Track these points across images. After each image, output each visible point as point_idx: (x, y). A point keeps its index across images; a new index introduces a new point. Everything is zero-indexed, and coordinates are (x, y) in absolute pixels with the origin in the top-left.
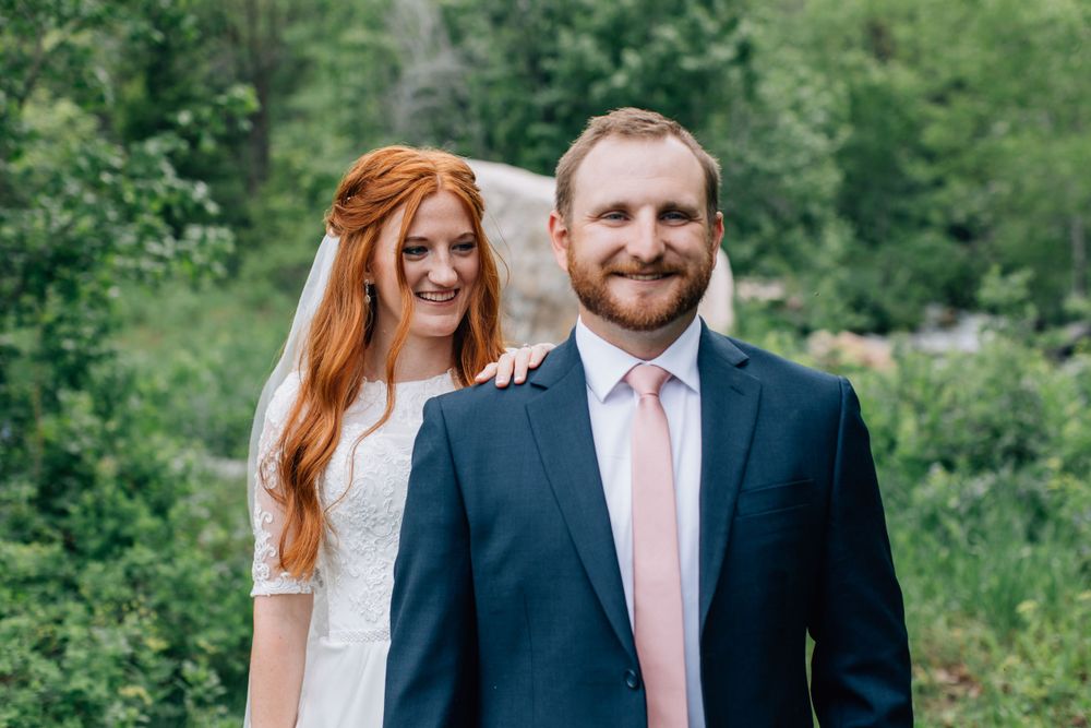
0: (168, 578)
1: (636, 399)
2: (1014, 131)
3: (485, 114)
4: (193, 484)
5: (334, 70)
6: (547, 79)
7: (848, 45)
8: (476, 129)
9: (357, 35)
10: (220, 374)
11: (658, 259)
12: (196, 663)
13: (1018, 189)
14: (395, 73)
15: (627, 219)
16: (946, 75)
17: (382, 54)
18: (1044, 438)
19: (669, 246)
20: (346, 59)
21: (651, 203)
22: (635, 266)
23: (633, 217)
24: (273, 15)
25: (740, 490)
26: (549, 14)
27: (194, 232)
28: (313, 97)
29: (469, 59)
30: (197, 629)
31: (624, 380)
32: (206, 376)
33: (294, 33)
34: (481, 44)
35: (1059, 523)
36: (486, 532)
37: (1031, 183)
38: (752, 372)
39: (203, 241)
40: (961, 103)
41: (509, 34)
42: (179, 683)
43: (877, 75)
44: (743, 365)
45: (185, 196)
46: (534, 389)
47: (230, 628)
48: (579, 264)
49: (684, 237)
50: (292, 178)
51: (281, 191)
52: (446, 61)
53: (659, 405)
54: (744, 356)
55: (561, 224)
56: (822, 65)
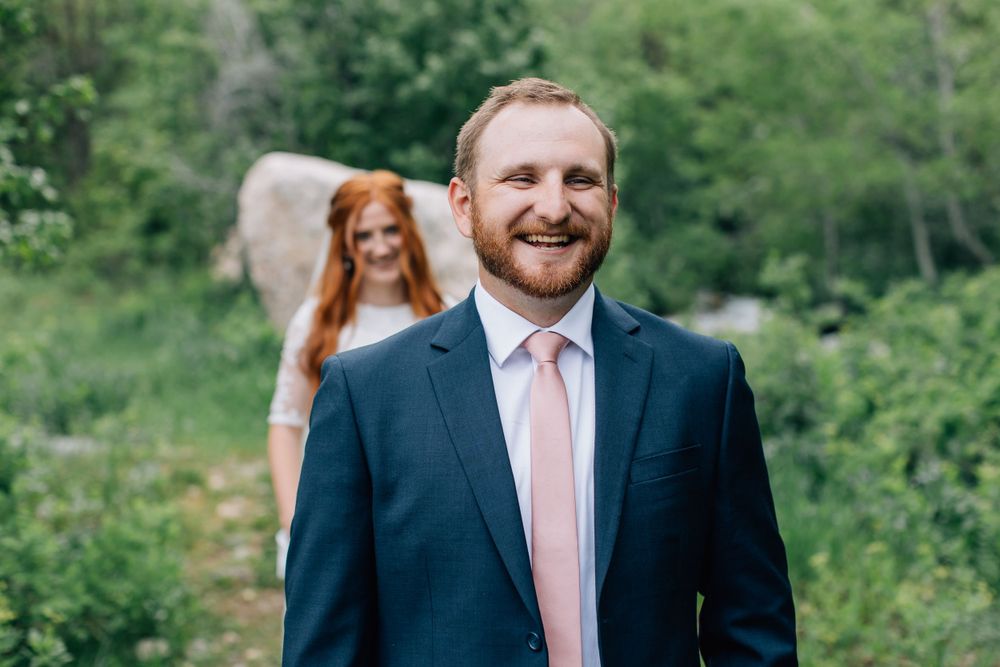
0: (10, 550)
1: (535, 365)
2: (775, 132)
3: (298, 113)
4: (32, 460)
5: (154, 71)
6: (354, 81)
7: (625, 55)
8: (290, 126)
9: (175, 37)
10: (47, 355)
11: (565, 220)
12: (41, 631)
13: (777, 185)
14: (212, 74)
15: (533, 183)
16: (712, 83)
17: (199, 56)
18: (819, 407)
19: (574, 208)
20: (167, 60)
21: (558, 166)
22: (542, 227)
23: (539, 180)
24: (92, 19)
25: (633, 458)
26: (357, 20)
27: (30, 218)
28: (132, 96)
29: (281, 61)
30: (41, 599)
31: (523, 345)
32: (34, 359)
33: (114, 36)
34: (293, 47)
35: (838, 484)
36: (389, 493)
37: (789, 181)
38: (643, 339)
39: (41, 227)
40: (728, 109)
41: (320, 39)
42: (26, 653)
43: (653, 82)
44: (635, 331)
45: (23, 182)
46: (435, 352)
47: (73, 597)
48: (486, 226)
49: (589, 200)
50: (112, 172)
51: (102, 183)
52: (261, 63)
53: (558, 372)
54: (636, 323)
55: (463, 189)
56: (604, 72)
